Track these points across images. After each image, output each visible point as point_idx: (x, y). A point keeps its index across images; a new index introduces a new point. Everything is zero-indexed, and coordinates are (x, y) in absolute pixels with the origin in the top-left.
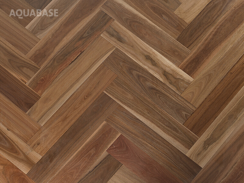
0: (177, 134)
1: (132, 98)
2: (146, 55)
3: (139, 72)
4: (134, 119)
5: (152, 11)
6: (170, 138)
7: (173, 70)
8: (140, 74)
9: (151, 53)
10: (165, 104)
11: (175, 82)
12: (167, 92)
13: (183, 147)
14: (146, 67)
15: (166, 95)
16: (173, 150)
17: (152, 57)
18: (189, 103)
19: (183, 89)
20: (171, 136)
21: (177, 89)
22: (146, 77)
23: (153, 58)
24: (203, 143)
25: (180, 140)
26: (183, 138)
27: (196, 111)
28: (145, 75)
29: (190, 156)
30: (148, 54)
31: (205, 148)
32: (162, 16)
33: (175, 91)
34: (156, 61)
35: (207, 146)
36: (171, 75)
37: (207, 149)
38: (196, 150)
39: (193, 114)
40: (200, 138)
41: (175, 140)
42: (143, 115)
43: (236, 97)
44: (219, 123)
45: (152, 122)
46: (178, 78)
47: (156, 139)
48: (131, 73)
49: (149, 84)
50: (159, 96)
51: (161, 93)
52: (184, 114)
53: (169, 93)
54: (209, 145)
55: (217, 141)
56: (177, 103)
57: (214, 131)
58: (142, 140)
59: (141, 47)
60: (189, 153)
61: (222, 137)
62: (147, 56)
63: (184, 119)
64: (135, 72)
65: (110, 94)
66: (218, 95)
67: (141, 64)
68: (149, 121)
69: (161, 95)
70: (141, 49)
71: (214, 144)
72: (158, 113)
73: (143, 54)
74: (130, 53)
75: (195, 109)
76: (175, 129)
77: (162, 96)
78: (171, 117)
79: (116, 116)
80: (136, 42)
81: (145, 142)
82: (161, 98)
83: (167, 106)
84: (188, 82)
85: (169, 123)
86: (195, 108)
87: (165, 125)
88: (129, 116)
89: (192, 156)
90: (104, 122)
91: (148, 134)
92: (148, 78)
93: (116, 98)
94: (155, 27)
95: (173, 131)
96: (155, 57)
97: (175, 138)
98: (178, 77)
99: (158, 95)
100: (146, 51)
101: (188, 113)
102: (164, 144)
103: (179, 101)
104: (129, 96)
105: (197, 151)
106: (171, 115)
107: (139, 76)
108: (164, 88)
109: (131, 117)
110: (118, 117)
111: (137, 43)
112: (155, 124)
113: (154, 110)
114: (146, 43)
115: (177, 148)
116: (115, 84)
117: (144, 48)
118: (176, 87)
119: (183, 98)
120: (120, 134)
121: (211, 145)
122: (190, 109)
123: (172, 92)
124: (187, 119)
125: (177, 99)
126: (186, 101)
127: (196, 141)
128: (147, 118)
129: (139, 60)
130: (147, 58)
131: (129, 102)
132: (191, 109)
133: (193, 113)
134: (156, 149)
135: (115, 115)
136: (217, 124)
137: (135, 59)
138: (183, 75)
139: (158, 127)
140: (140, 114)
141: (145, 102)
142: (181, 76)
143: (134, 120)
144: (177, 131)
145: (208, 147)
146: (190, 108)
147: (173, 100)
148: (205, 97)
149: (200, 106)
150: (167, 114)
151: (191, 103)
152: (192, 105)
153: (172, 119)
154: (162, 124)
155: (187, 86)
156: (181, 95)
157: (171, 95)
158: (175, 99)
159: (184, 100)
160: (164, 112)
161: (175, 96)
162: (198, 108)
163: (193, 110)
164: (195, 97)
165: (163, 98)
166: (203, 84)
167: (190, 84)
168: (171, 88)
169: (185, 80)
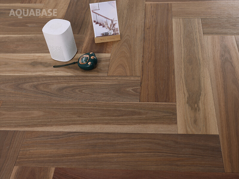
0: (141, 116)
1: (41, 113)
2: (30, 63)
3: (33, 82)
4: (63, 136)
5: (11, 27)
6: (137, 126)
8: (35, 83)
9: (36, 58)
10: (94, 94)
12: (88, 82)
13: (165, 126)
14: (38, 73)
15: (89, 85)
16: (154, 139)
17: (39, 60)
18: (126, 76)
19: (107, 69)
20: (135, 124)
22: (45, 82)
23: (42, 62)
24: (187, 106)
25: (153, 121)
26: (155, 117)
27: (142, 79)
28: (43, 81)
29: (187, 131)
30: (33, 61)
31: (196, 109)
32: (27, 26)
34: (48, 62)
35: (196, 105)
37: (199, 108)
38: (186, 119)
39: (142, 84)
40: (177, 102)
41: (147, 125)
42: (74, 123)
43: (175, 43)
44: (183, 75)
45: (94, 123)
47: (117, 141)
48: (22, 89)
49: (55, 87)
50: (79, 91)
51: (79, 86)
52: (130, 90)
53: (91, 81)
54: (197, 102)
55: (202, 93)
56: (111, 85)
57: (186, 85)
58: (95, 156)
59: (18, 60)
60: (180, 128)
61: (202, 85)
62: (32, 63)
63: (134, 95)
64: (26, 86)
65: (4, 127)
66: (153, 52)
67: (30, 74)
68: (88, 125)
69: (82, 89)
71: (202, 98)
72: (94, 109)
73: (26, 64)
74: (6, 71)
75: (140, 79)
76: (133, 113)
77: (84, 88)
78: (115, 103)
79: (31, 148)
80: (8, 59)
81: (104, 155)
82: (83, 91)
83: (101, 95)
84: (105, 59)
85: (119, 110)
86: (139, 77)
87: (115, 116)
88: (52, 137)
89: (189, 130)
90: (15, 169)
91: (100, 141)
92: (49, 81)
93: (15, 127)
94: (24, 37)
95: (134, 117)
96: (43, 59)
97: (144, 123)
99: (77, 91)
100: (28, 60)
101: (134, 86)
102: (134, 139)
103: (111, 81)
104: (36, 113)
105: (189, 119)
106: (114, 101)
107: (36, 87)
108: (79, 80)
109: (56, 137)
110: (35, 148)
111: (10, 59)
112: (98, 123)
113: (84, 109)
114: (22, 53)
115: (157, 132)
116: (4, 112)
117: (24, 58)
120: (53, 170)
121: (200, 102)
122: (133, 81)
123: (94, 78)
124: (140, 93)
125: (107, 81)
126: (120, 76)
127: (175, 109)
128: (83, 123)
129: (25, 72)
130: (34, 65)
131: (40, 120)
132: (134, 80)
133: (141, 83)
134: (128, 153)
135: (28, 149)
136: (183, 77)
137: (17, 73)
139: (107, 124)
140: (69, 124)
141: (64, 108)
143: (63, 137)
144: (140, 114)
145: (198, 106)
146: (132, 80)
147: (102, 85)
148: (141, 61)
149: (142, 72)
150: (108, 103)
151: (127, 75)
152: (132, 76)
153: (119, 104)
154: (111, 118)
155: (109, 63)
156: (108, 75)
157: (95, 82)
158: (104, 83)
159: (117, 78)
160: (101, 103)
161: (101, 80)
162: (142, 75)
163: (138, 80)
164: (128, 67)
165: (87, 89)
166: (126, 52)
167: (111, 60)
168: (90, 75)
169: (101, 60)
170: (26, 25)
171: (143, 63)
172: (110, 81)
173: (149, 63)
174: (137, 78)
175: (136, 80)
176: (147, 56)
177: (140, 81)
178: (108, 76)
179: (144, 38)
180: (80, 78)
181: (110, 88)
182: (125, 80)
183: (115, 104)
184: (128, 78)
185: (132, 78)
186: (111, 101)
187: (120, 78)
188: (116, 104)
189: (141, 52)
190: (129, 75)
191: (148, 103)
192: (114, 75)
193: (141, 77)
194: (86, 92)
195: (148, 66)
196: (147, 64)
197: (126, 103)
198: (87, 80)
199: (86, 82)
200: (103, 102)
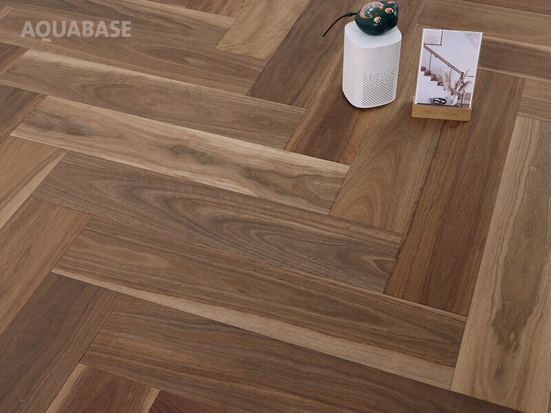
0: (377, 328)
1: (164, 264)
2: (170, 146)
3: (165, 190)
4: (196, 326)
5: (151, 57)
6: (362, 347)
7: (273, 161)
8: (170, 194)
9: (186, 138)
10: (287, 250)
11: (294, 186)
12: (281, 218)
13: (426, 364)
14: (180, 174)
15: (282, 227)
16: (393, 388)
17: (191, 145)
18: (371, 227)
19: (332, 199)
20: (360, 340)
21: (311, 201)
22: (191, 196)
23: (196, 149)
24: (491, 331)
25: (401, 346)
26: (409, 336)
27: (404, 242)
28: (186, 192)
29: (473, 390)
30: (176, 143)
31: (509, 345)
32: (186, 61)
33: (306, 208)
34: (208, 153)
35: (512, 336)
36: (273, 172)
37: (518, 345)
38: (479, 361)
39: (401, 255)
40: (470, 317)
41: (383, 352)
42: (227, 303)
43: (505, 175)
44: (503, 255)
45: (269, 316)
46: (299, 176)
47: (308, 369)
48: (138, 199)
49: (207, 212)
50: (257, 235)
51: (260, 224)
52: (370, 262)
53: (289, 217)
54: (516, 328)
55: (535, 309)
56: (331, 238)
57: (503, 281)
58: (252, 388)
59: (147, 133)
60: (459, 380)
61: (542, 292)
62: (176, 147)
63: (376, 275)
64: (149, 195)
65: (80, 272)
66: (449, 184)
67: (163, 170)
68: (255, 317)
69: (264, 231)
70: (149, 137)
71: (532, 321)
72: (277, 283)
73: (160, 146)
74: (117, 152)
75: (399, 240)
76: (362, 316)
77: (269, 232)
78: (329, 283)
79: (121, 334)
80: (128, 126)
81: (272, 392)
82: (266, 237)
83: (302, 256)
84: (334, 176)
85: (332, 301)
86: (398, 235)
87: (321, 312)
88: (172, 322)
89: (478, 388)
90: (80, 368)
91: (273, 359)
92: (199, 197)
93: (103, 278)
94: (173, 84)
95: (362, 324)
96: (200, 144)
97: (380, 345)
98: (297, 173)
99: (253, 232)
100: (167, 137)
101: (381, 255)
102: (348, 374)
103: (334, 230)
104: (154, 261)
105: (487, 363)
106: (328, 276)
107: (167, 201)
108: (266, 209)
109: (181, 323)
110: (131, 337)
111: (132, 128)
112: (278, 318)
113: (257, 278)
114: (160, 121)
115: (402, 374)
116: (88, 241)
117: (159, 133)
118: (302, 198)
119: (341, 219)
120: (155, 393)
121: (525, 330)
122: (382, 242)
123: (297, 213)
124: (391, 273)
125: (325, 227)
126: (356, 223)
127: (460, 332)
128: (245, 308)
129: (153, 162)
130: (177, 153)
131: (157, 278)
132: (385, 241)
133: (399, 252)
134: (327, 402)
135: (115, 333)
136: (501, 260)
137: (137, 162)
138: (312, 165)
139: (297, 324)
140: (214, 303)
141: (215, 264)
142: (306, 167)
143: (194, 328)
144: (376, 320)
145: (517, 338)
146: (382, 240)
147: (311, 233)
148: (413, 200)
149: (409, 225)
150: (312, 278)
151: (374, 225)
152: (383, 229)
153: (335, 287)
154: (310, 313)
155: (340, 187)
156: (331, 214)
157: (298, 222)
158: (317, 230)
159: (348, 225)
160: (298, 274)
161: (313, 221)
162: (408, 233)
163: (395, 243)
164: (379, 207)
165: (276, 235)
166: (385, 171)
167: (346, 180)
168: (290, 204)
169: (324, 175)
170: (185, 59)
171: (417, 206)
172: (331, 229)
173: (431, 208)
174: (393, 238)
175: (390, 242)
176: (430, 192)
177: (398, 246)
178: (329, 216)
179: (437, 147)
180: (268, 205)
181: (326, 244)
182: (364, 234)
183: (327, 285)
184: (372, 233)
185: (383, 235)
186: (320, 275)
187: (354, 228)
188: (329, 285)
189: (421, 179)
190: (377, 226)
191: (401, 300)
192: (344, 217)
193: (405, 237)
194: (271, 242)
195: (427, 215)
196: (426, 210)
197: (353, 289)
198: (280, 215)
199: (277, 217)
200: (302, 273)
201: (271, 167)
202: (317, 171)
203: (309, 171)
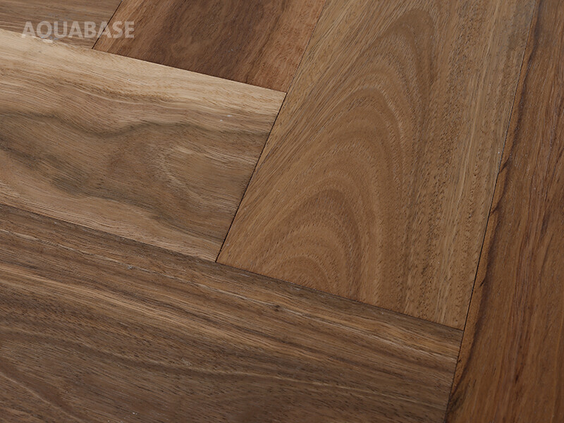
7: (56, 84)
10: (75, 401)
11: (115, 162)
18: (352, 304)
19: (226, 203)
21: (162, 215)
27: (468, 363)
33: (146, 239)
36: (53, 117)
39: (460, 415)
46: (132, 128)
75: (448, 353)
84: (236, 127)
86: (445, 332)
98: (125, 117)
118: (137, 203)
119: (254, 278)
122: (393, 364)
123: (113, 258)
125: (206, 309)
126: (305, 292)
132: (402, 357)
133: (455, 401)
138: (170, 93)
142: (152, 99)
146: (391, 353)
147: (157, 332)
148: (484, 203)
149: (479, 294)
151: (363, 296)
152: (395, 313)
155: (252, 161)
156: (223, 259)
157: (115, 290)
158: (175, 320)
159: (278, 298)
161: (166, 286)
162: (478, 326)
163: (437, 367)
164: (378, 230)
165: (38, 339)
166: (391, 106)
167: (272, 143)
168: (96, 224)
169: (208, 124)
171: (499, 224)
172: (224, 314)
173: (544, 230)
174: (426, 346)
175: (419, 362)
176: (534, 173)
177: (447, 380)
178: (218, 268)
180: (28, 231)
181: (203, 375)
182: (332, 334)
184: (356, 327)
185: (394, 336)
187: (297, 310)
189: (501, 131)
190: (374, 300)
192: (266, 270)
193: (468, 339)
194: (22, 368)
195: (533, 256)
196: (527, 236)
198: (61, 265)
199: (51, 273)
201: (48, 102)
202: (185, 112)
203: (163, 111)
